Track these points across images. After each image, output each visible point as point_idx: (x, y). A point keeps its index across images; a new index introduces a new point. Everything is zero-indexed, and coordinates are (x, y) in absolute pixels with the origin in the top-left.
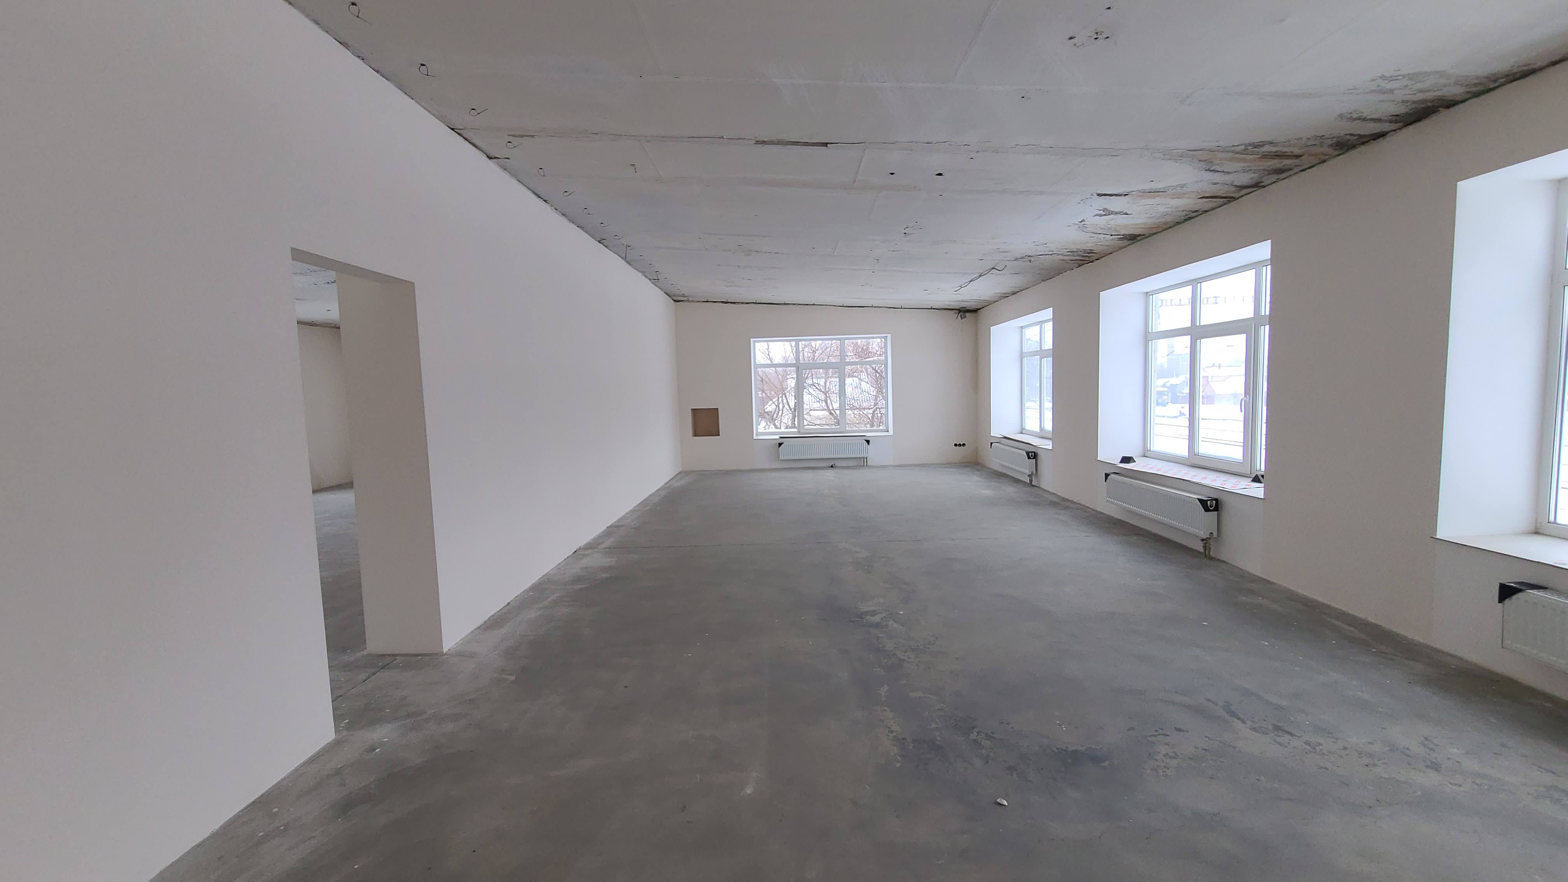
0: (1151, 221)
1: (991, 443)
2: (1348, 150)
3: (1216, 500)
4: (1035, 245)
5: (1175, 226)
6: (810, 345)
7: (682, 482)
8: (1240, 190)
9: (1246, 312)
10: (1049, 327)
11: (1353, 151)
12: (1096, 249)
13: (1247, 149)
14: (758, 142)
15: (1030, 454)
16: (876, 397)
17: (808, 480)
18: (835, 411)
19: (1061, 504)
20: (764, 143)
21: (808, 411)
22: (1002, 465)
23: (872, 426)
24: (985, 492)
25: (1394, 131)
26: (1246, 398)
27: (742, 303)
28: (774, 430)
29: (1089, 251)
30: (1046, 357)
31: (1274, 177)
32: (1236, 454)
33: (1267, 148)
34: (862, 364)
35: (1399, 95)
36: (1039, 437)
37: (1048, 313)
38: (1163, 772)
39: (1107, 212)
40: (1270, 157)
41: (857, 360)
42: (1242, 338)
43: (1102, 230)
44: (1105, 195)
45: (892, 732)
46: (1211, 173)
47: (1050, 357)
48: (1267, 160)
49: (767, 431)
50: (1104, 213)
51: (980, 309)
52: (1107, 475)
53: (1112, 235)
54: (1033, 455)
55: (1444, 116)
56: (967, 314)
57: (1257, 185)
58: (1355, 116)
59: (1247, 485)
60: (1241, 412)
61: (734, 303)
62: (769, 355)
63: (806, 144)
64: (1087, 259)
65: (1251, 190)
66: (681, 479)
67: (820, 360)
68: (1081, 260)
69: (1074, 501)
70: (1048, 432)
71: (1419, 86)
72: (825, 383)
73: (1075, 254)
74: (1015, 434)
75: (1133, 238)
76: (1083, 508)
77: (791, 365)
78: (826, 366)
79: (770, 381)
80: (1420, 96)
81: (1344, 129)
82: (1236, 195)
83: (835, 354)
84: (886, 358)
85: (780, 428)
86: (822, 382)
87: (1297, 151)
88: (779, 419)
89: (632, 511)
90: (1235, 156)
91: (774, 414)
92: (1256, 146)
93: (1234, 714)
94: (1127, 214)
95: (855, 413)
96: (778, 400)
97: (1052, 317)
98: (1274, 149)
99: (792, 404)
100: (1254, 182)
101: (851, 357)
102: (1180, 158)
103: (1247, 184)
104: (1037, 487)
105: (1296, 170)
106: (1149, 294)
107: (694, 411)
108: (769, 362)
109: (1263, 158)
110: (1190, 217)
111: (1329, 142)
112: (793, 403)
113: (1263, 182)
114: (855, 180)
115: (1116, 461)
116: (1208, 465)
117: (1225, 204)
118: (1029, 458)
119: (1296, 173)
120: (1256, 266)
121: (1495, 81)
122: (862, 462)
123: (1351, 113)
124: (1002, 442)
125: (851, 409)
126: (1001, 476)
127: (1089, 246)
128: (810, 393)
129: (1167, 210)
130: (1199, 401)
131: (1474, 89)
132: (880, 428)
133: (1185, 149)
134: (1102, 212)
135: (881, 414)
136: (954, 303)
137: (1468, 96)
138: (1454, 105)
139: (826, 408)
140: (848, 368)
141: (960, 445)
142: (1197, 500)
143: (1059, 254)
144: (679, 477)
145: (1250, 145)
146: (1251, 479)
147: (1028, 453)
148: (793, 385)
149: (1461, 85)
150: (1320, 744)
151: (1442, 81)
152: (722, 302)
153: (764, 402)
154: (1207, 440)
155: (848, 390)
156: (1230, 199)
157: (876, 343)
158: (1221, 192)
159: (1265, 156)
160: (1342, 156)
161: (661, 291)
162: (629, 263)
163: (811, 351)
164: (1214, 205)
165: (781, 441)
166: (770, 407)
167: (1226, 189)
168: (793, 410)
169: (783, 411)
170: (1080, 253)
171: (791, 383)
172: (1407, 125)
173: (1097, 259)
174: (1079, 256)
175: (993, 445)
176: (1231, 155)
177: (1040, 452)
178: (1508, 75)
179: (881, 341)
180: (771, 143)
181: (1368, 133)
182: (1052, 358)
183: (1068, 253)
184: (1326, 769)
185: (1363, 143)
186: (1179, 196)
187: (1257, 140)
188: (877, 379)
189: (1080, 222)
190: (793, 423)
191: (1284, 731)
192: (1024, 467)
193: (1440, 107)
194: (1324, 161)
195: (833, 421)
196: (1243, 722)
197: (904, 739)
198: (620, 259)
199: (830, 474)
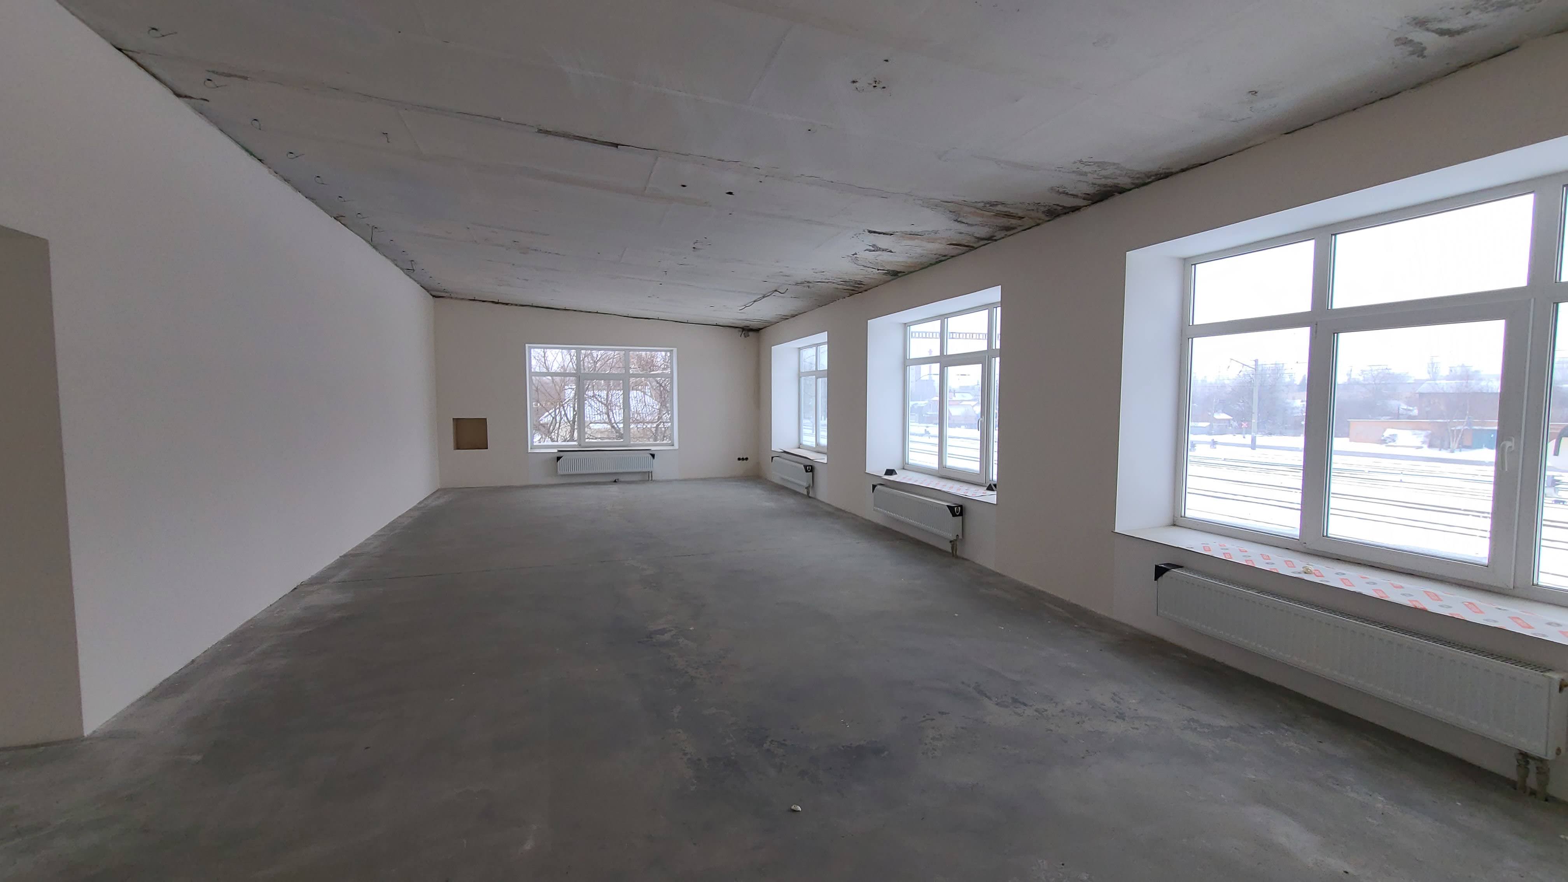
0: (910, 260)
1: (772, 458)
2: (1055, 217)
3: (961, 506)
4: (814, 272)
5: (929, 266)
6: (591, 354)
7: (441, 501)
8: (978, 242)
9: (982, 346)
10: (824, 349)
11: (1058, 219)
12: (865, 281)
13: (985, 206)
14: (540, 131)
15: (808, 467)
16: (660, 410)
17: (589, 496)
18: (618, 424)
19: (836, 514)
20: (547, 132)
21: (588, 423)
22: (782, 479)
23: (656, 440)
24: (767, 504)
25: (1086, 206)
26: (981, 419)
27: (516, 305)
28: (551, 443)
29: (859, 282)
30: (821, 378)
31: (1003, 234)
32: (975, 466)
33: (1000, 208)
34: (647, 376)
35: (1090, 178)
36: (815, 452)
37: (823, 337)
38: (932, 754)
39: (876, 249)
40: (1001, 216)
41: (641, 373)
42: (979, 367)
43: (870, 264)
44: (875, 232)
45: (685, 754)
46: (958, 224)
47: (824, 377)
48: (999, 218)
49: (542, 444)
50: (873, 249)
51: (762, 329)
52: (874, 487)
53: (878, 270)
54: (810, 469)
55: (1118, 198)
56: (751, 333)
57: (991, 239)
58: (1061, 190)
59: (983, 493)
60: (979, 430)
61: (507, 304)
62: (545, 363)
63: (595, 141)
64: (857, 289)
65: (986, 242)
66: (439, 498)
67: (602, 371)
68: (853, 290)
69: (846, 510)
70: (823, 447)
71: (1103, 173)
72: (607, 396)
73: (848, 284)
74: (792, 448)
75: (895, 274)
76: (855, 517)
77: (570, 375)
78: (607, 378)
79: (546, 391)
80: (1103, 181)
81: (1054, 200)
82: (975, 245)
83: (617, 366)
84: (672, 372)
85: (557, 441)
86: (604, 394)
87: (1020, 214)
88: (556, 432)
89: (375, 536)
90: (977, 211)
91: (550, 426)
92: (993, 204)
93: (982, 693)
94: (892, 252)
95: (638, 426)
96: (555, 411)
97: (826, 340)
98: (1006, 209)
99: (570, 415)
100: (988, 235)
101: (634, 369)
102: (935, 207)
103: (984, 237)
104: (813, 498)
105: (1020, 229)
106: (907, 325)
107: (457, 421)
108: (545, 370)
109: (996, 216)
110: (940, 260)
111: (1043, 209)
112: (572, 415)
113: (995, 236)
114: (646, 188)
115: (882, 473)
116: (952, 476)
117: (967, 252)
118: (807, 471)
119: (1019, 232)
120: (989, 306)
121: (1149, 177)
122: (647, 477)
123: (1059, 187)
124: (783, 456)
125: (633, 422)
126: (781, 489)
127: (858, 278)
128: (590, 405)
129: (922, 252)
130: (947, 422)
131: (1137, 181)
132: (664, 442)
133: (939, 200)
134: (871, 248)
135: (665, 428)
136: (737, 322)
137: (1133, 186)
138: (1124, 192)
139: (607, 420)
140: (632, 380)
141: (743, 459)
142: (946, 507)
143: (834, 283)
144: (438, 494)
145: (988, 203)
146: (986, 488)
147: (805, 467)
148: (572, 395)
149: (1129, 177)
150: (1046, 710)
151: (1118, 172)
152: (493, 302)
153: (538, 413)
154: (953, 456)
155: (633, 403)
156: (971, 248)
157: (660, 356)
158: (965, 241)
159: (998, 215)
160: (1051, 222)
161: (416, 283)
162: (375, 247)
163: (591, 362)
164: (960, 252)
165: (561, 454)
166: (546, 419)
167: (969, 239)
168: (571, 423)
169: (560, 423)
170: (851, 283)
171: (570, 393)
172: (1093, 203)
173: (866, 291)
174: (851, 286)
175: (774, 459)
176: (973, 210)
177: (816, 466)
178: (1156, 175)
179: (666, 355)
180: (556, 134)
181: (1069, 206)
182: (826, 379)
183: (842, 282)
184: (1051, 730)
185: (1065, 214)
186: (933, 241)
187: (993, 199)
188: (661, 392)
189: (853, 255)
190: (572, 436)
191: (1020, 702)
192: (801, 480)
193: (1116, 192)
194: (1038, 225)
195: (614, 435)
196: (990, 698)
197: (699, 760)
198: (364, 242)
199: (614, 489)
